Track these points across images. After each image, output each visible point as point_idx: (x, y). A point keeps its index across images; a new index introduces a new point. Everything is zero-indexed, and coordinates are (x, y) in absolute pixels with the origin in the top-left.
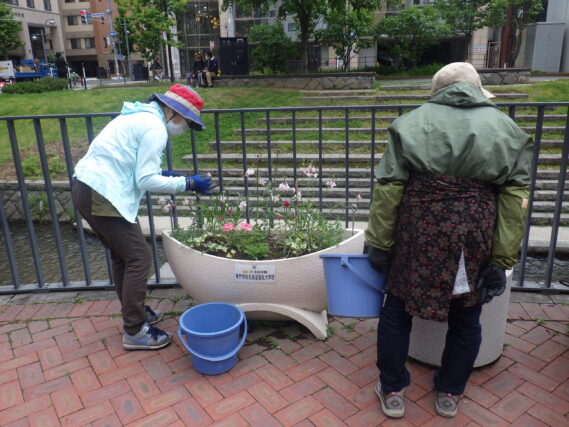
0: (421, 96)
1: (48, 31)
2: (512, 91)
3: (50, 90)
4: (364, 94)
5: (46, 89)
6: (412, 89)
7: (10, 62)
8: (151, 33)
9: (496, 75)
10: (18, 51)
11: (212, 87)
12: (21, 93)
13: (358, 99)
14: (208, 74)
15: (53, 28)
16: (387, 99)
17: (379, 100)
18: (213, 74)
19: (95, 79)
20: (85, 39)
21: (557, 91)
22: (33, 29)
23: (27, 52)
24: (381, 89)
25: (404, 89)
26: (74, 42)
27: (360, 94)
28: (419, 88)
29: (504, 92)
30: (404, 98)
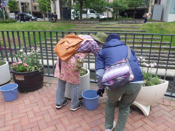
0: (109, 27)
1: (27, 4)
2: (136, 26)
3: (12, 22)
4: (94, 26)
5: (10, 22)
6: (107, 25)
7: (14, 13)
8: (44, 7)
9: (134, 21)
10: (17, 10)
11: (55, 22)
12: (2, 23)
13: (91, 27)
14: (54, 19)
15: (28, 3)
16: (99, 27)
17: (97, 28)
18: (56, 19)
19: (40, 19)
20: (38, 7)
21: (150, 26)
22: (22, 4)
23: (20, 10)
24: (99, 25)
25: (105, 25)
26: (35, 8)
27: (92, 26)
28: (109, 24)
29: (134, 26)
30: (104, 27)
